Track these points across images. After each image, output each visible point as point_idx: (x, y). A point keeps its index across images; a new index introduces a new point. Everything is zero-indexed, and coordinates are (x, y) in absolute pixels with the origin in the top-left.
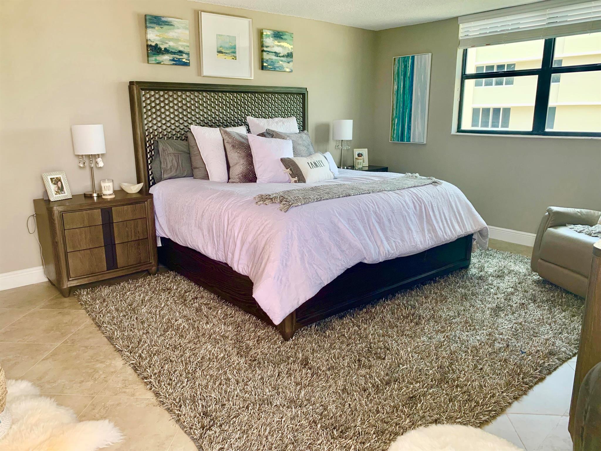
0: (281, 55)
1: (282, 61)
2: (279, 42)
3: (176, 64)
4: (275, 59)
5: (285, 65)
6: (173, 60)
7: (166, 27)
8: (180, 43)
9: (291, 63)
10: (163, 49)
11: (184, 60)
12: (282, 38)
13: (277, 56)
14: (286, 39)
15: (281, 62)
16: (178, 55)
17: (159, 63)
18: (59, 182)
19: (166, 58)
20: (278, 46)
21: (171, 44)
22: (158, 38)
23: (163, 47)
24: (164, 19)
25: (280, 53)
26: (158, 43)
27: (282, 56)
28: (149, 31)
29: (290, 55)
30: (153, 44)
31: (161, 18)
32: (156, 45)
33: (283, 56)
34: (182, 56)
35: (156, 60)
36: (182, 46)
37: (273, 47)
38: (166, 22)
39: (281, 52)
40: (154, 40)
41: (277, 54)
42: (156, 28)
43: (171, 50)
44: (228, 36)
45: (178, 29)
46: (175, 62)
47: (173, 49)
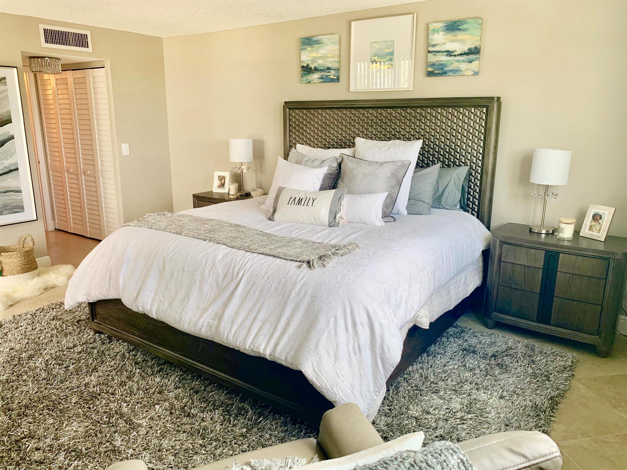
0: (456, 53)
1: (458, 61)
2: (454, 36)
3: (324, 82)
4: (447, 61)
5: (463, 66)
6: (322, 78)
7: (316, 46)
8: (328, 60)
9: (475, 63)
10: (313, 69)
11: (331, 77)
12: (460, 29)
13: (451, 56)
14: (465, 30)
15: (456, 63)
16: (326, 72)
17: (309, 82)
18: (223, 180)
19: (315, 76)
20: (452, 41)
21: (320, 62)
22: (309, 58)
23: (313, 66)
24: (314, 39)
25: (455, 51)
26: (309, 63)
27: (458, 55)
28: (303, 53)
29: (475, 52)
30: (305, 65)
31: (313, 38)
32: (308, 65)
33: (461, 55)
34: (330, 72)
35: (307, 79)
36: (330, 62)
37: (444, 44)
38: (316, 41)
39: (457, 49)
40: (306, 60)
41: (449, 53)
42: (309, 49)
43: (320, 68)
44: (384, 41)
45: (327, 45)
46: (323, 80)
47: (322, 67)
